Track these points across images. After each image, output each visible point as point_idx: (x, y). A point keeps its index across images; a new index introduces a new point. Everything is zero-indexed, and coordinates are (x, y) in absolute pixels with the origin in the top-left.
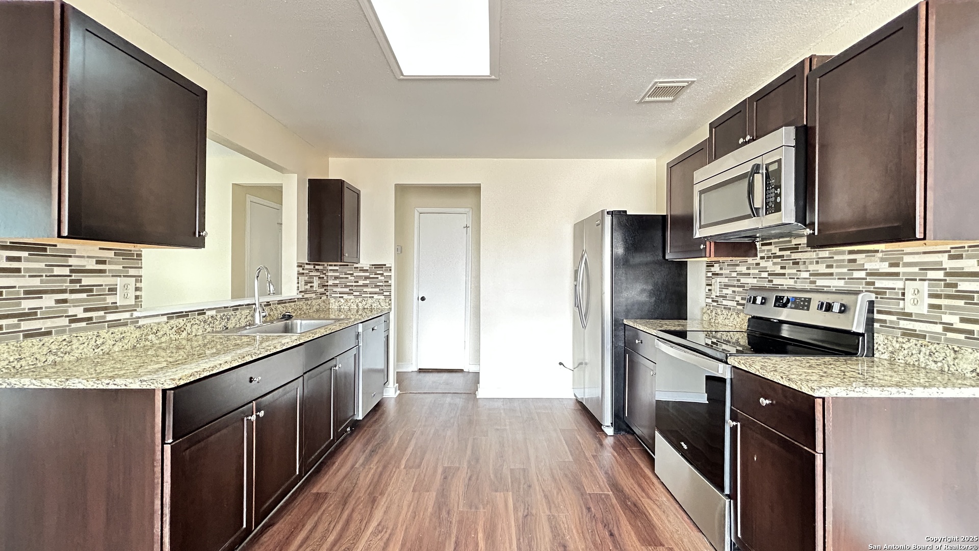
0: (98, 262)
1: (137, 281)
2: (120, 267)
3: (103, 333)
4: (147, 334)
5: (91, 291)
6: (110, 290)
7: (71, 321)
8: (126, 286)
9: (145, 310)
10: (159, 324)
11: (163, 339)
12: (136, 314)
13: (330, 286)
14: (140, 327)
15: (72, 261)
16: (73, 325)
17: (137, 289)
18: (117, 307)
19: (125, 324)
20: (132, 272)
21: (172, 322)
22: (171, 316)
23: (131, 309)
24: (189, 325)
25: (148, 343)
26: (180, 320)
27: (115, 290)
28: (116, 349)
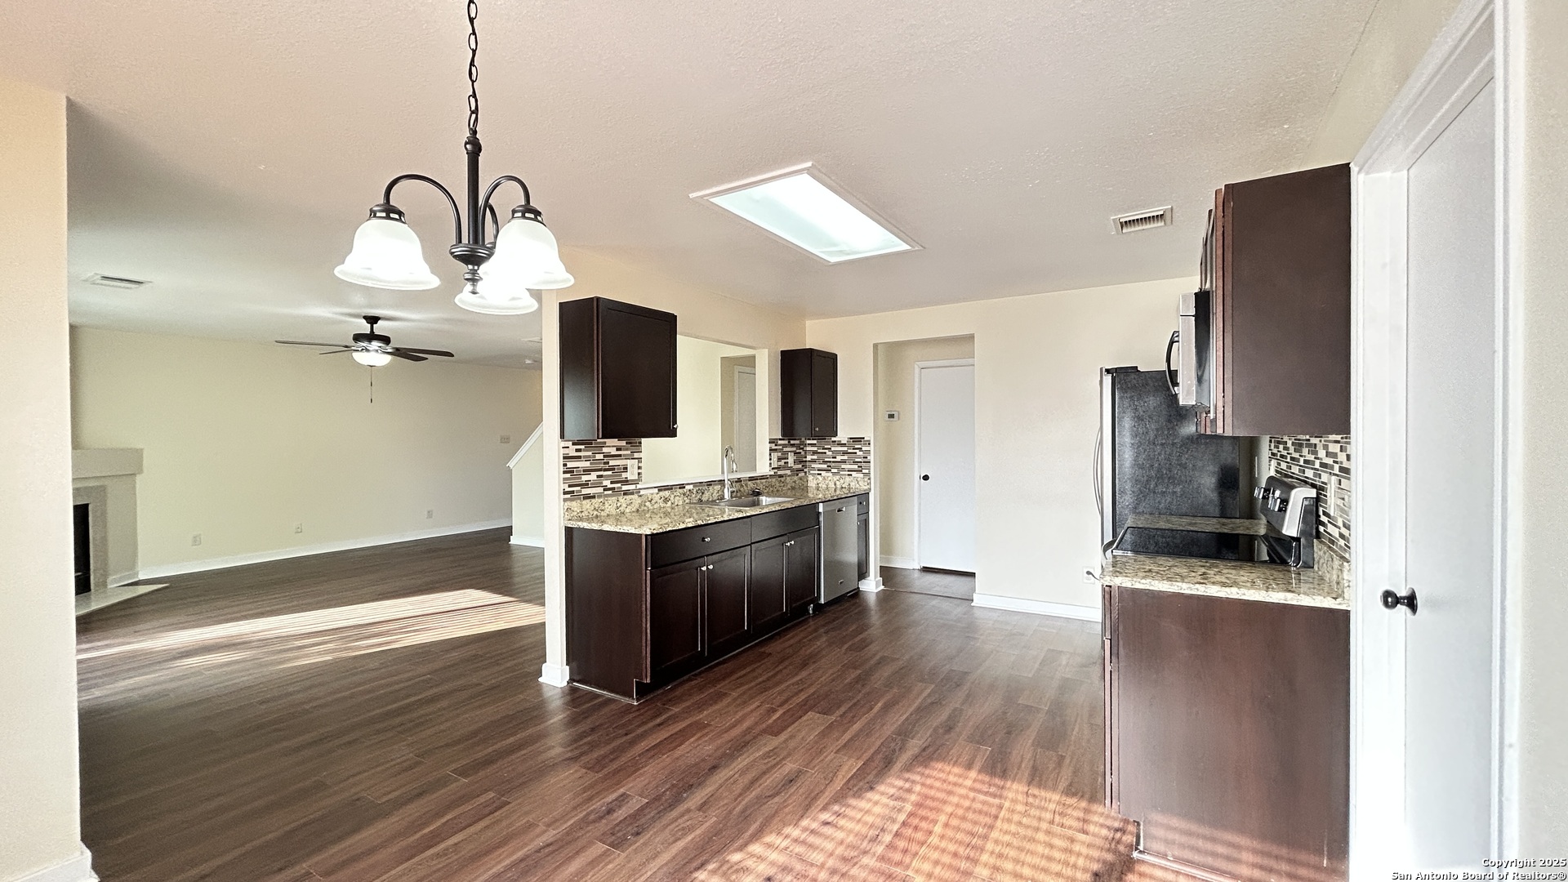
0: (617, 450)
1: (639, 462)
2: (629, 452)
3: (620, 498)
4: (645, 502)
5: (614, 469)
6: (624, 469)
7: (604, 490)
8: (632, 466)
9: (645, 483)
10: (652, 494)
11: (656, 506)
12: (639, 486)
13: (809, 461)
14: (641, 496)
15: (605, 450)
16: (606, 492)
17: (639, 468)
18: (627, 481)
19: (632, 494)
20: (636, 455)
21: (661, 493)
22: (661, 489)
23: (635, 482)
24: (672, 496)
25: (646, 508)
26: (666, 492)
27: (626, 468)
28: (627, 510)
